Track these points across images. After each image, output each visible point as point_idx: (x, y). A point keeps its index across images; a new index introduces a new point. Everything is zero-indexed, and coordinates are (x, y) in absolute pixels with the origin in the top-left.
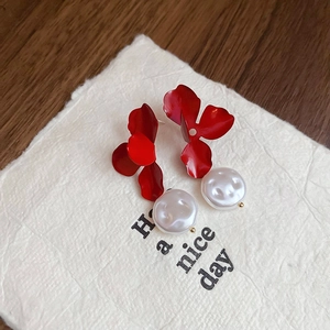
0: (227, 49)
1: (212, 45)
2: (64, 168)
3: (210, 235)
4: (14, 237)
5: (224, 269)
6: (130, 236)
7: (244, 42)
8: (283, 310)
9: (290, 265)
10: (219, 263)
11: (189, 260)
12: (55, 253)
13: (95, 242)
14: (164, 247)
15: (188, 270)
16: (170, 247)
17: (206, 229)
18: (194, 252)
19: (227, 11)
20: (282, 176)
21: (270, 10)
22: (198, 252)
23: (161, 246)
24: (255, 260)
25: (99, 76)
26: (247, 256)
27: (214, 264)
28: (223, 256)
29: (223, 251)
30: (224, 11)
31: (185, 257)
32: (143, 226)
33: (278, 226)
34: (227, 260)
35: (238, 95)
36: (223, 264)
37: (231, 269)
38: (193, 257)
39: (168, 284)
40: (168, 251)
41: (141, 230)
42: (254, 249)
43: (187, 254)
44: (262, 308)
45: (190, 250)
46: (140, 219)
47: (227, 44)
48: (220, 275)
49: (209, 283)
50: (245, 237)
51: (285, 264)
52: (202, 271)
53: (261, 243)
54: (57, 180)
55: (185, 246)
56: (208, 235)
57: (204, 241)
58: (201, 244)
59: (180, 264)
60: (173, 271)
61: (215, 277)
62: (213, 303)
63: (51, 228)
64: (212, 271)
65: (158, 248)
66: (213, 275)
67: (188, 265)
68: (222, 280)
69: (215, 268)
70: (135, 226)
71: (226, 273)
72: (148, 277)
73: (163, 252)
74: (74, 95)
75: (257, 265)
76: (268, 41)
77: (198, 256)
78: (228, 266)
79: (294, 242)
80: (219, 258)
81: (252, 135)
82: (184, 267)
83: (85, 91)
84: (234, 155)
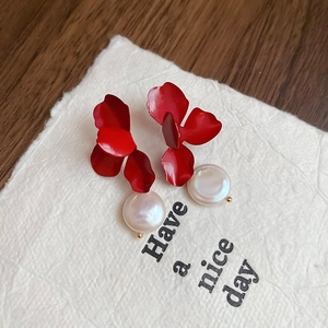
0: (257, 72)
1: (240, 67)
2: (55, 196)
3: (228, 247)
4: (11, 284)
5: (248, 282)
6: (142, 261)
7: (275, 62)
8: (317, 316)
9: (316, 266)
10: (243, 275)
11: (211, 278)
12: (62, 294)
13: (104, 274)
14: (181, 268)
15: (211, 289)
16: (188, 267)
17: (223, 241)
18: (214, 269)
19: (253, 27)
20: (293, 171)
21: (301, 25)
22: (219, 267)
23: (178, 267)
24: (279, 266)
25: (78, 87)
26: (271, 263)
27: (238, 278)
28: (246, 267)
29: (245, 262)
30: (249, 27)
31: (206, 276)
32: (155, 248)
33: (298, 226)
34: (251, 272)
35: (232, 90)
36: (247, 276)
37: (256, 281)
38: (214, 274)
39: (192, 308)
40: (186, 272)
41: (153, 253)
42: (276, 255)
43: (207, 272)
44: (295, 318)
45: (210, 267)
46: (149, 241)
47: (257, 65)
48: (246, 289)
49: (236, 299)
50: (265, 242)
51: (311, 265)
52: (226, 288)
53: (283, 246)
54: (50, 211)
55: (204, 263)
56: (226, 247)
57: (223, 254)
58: (221, 258)
59: (202, 284)
60: (196, 293)
61: (241, 292)
62: (244, 320)
63: (52, 267)
64: (237, 285)
65: (175, 270)
66: (238, 290)
67: (211, 283)
68: (249, 294)
69: (239, 282)
70: (146, 250)
71: (252, 286)
72: (169, 304)
73: (182, 274)
74: (54, 112)
75: (283, 271)
76: (301, 61)
77: (220, 272)
78: (252, 277)
79: (317, 240)
80: (242, 271)
81: (255, 132)
82: (207, 286)
83: (65, 106)
84: (238, 155)
